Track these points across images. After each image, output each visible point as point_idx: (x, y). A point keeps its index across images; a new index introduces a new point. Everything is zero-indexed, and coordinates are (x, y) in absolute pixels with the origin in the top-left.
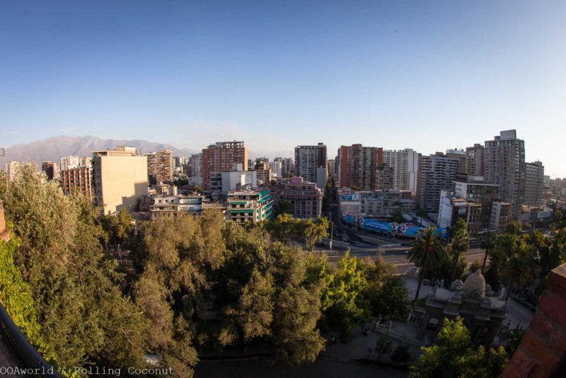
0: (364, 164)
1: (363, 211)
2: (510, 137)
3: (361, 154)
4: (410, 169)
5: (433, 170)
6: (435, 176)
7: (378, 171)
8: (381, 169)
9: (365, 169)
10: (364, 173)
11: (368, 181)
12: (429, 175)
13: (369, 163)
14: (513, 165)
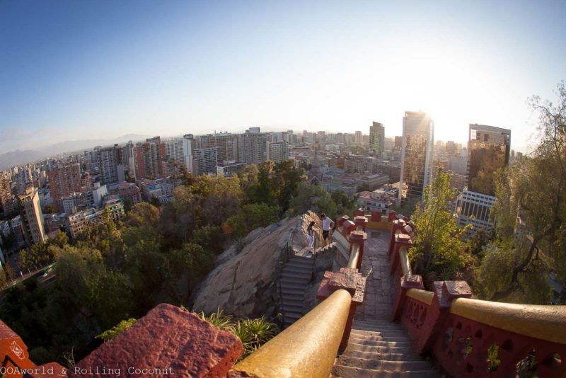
0: (153, 158)
1: (163, 194)
2: (256, 132)
3: (150, 151)
4: (185, 154)
5: (202, 157)
6: (204, 161)
7: (163, 162)
8: (165, 160)
9: (153, 162)
10: (154, 165)
11: (157, 170)
12: (200, 161)
13: (156, 156)
14: (257, 149)
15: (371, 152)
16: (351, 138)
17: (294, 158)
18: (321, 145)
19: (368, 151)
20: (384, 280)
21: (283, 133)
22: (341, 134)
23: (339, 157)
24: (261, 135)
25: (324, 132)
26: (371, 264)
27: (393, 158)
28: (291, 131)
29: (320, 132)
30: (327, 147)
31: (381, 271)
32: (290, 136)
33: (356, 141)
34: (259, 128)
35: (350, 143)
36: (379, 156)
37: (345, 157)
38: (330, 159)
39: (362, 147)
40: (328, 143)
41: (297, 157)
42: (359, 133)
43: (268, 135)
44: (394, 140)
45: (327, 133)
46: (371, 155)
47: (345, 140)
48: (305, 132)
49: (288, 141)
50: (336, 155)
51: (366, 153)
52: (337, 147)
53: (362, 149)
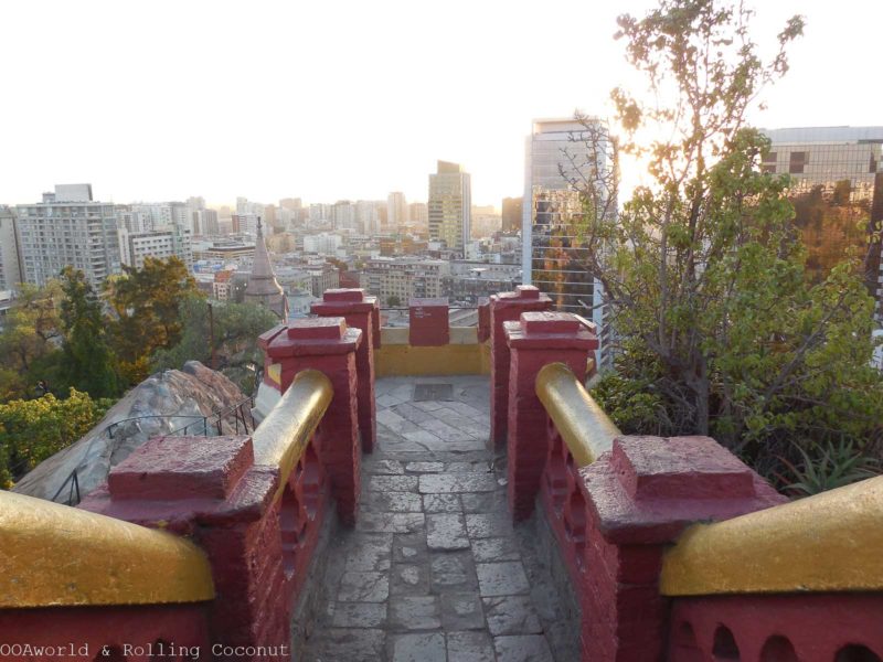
2: (79, 198)
14: (87, 254)
15: (435, 247)
16: (375, 212)
17: (212, 277)
18: (292, 239)
19: (426, 245)
20: (486, 550)
21: (174, 205)
22: (347, 203)
23: (343, 267)
24: (96, 208)
25: (297, 201)
26: (416, 490)
27: (498, 258)
28: (199, 202)
29: (285, 202)
30: (309, 243)
31: (464, 514)
32: (195, 216)
33: (390, 219)
34: (89, 188)
35: (372, 228)
36: (458, 255)
37: (359, 266)
38: (317, 273)
39: (409, 234)
40: (311, 232)
41: (221, 276)
42: (397, 197)
43: (124, 213)
44: (498, 210)
45: (305, 204)
46: (435, 255)
47: (357, 220)
48: (241, 203)
49: (190, 226)
50: (334, 261)
51: (421, 249)
52: (338, 240)
53: (409, 240)
